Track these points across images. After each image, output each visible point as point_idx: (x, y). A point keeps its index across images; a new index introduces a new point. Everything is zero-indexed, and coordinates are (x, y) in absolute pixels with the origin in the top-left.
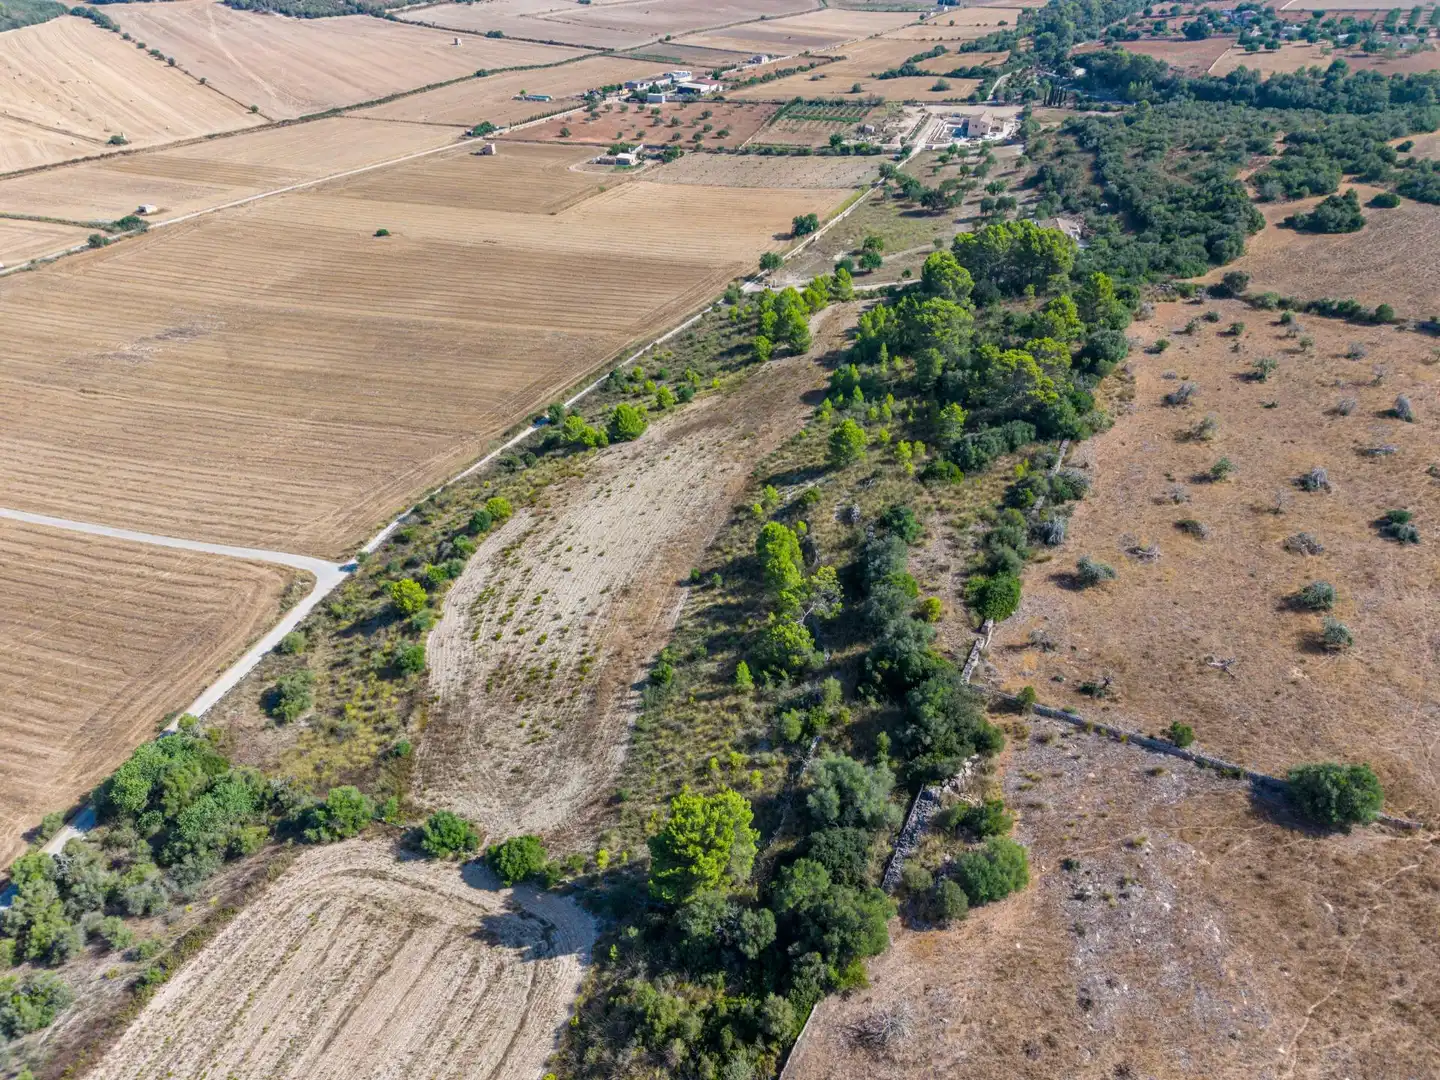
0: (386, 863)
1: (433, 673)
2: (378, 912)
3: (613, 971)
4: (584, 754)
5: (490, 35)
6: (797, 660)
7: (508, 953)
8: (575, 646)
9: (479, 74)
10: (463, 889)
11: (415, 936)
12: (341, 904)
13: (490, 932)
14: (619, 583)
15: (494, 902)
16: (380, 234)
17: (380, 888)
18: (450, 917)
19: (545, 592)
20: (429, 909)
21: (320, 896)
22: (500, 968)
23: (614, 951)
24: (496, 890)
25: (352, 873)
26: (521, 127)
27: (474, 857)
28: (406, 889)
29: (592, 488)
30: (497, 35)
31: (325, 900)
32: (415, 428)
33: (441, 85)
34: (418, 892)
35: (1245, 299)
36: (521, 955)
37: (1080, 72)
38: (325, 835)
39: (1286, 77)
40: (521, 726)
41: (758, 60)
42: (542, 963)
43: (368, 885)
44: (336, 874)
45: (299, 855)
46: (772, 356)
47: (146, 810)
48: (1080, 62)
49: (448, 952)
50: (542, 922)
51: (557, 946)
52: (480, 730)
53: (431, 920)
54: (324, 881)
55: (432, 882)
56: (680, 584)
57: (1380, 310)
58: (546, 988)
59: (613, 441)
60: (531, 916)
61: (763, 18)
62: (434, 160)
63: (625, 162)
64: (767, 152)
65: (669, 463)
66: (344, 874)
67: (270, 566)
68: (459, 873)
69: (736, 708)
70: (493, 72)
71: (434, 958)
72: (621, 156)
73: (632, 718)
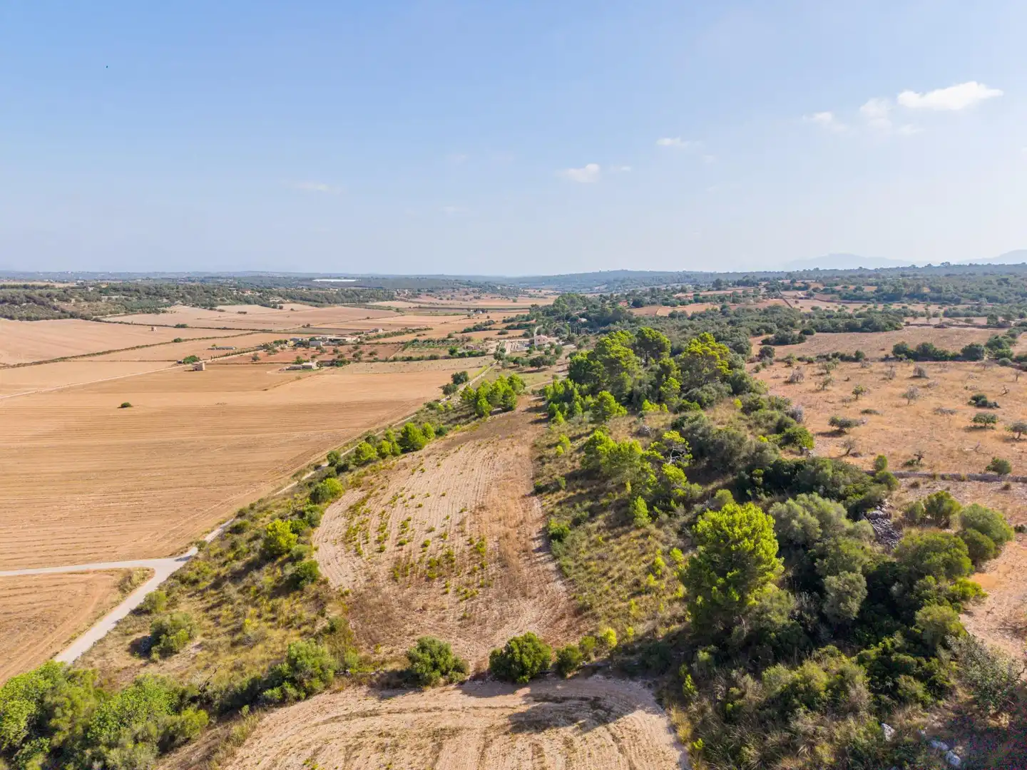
0: (371, 703)
1: (331, 580)
2: (388, 740)
3: (699, 700)
4: (524, 595)
5: (178, 326)
6: (681, 492)
7: (567, 731)
8: (460, 542)
9: (175, 341)
10: (473, 701)
11: (446, 747)
12: (337, 745)
14: (472, 505)
15: (517, 701)
16: (124, 406)
17: (378, 723)
18: (480, 724)
19: (409, 520)
20: (448, 722)
21: (309, 745)
22: (568, 743)
23: (689, 683)
24: (513, 693)
25: (335, 719)
26: (221, 358)
27: (468, 678)
28: (409, 716)
29: (405, 471)
30: (183, 326)
31: (314, 747)
32: (205, 486)
33: (147, 346)
34: (425, 715)
35: (777, 360)
36: (583, 726)
37: (584, 320)
38: (291, 691)
40: (446, 593)
42: (612, 725)
43: (359, 725)
44: (316, 725)
45: (260, 719)
46: (491, 414)
47: (25, 740)
48: (583, 316)
49: (495, 747)
50: (582, 699)
51: (615, 709)
52: (406, 604)
53: (455, 732)
54: (304, 733)
55: (432, 704)
56: (525, 496)
57: (858, 354)
58: (635, 739)
59: (404, 451)
60: (564, 699)
61: (367, 318)
62: (156, 375)
63: (310, 368)
64: (409, 360)
65: (460, 453)
66: (325, 722)
67: (95, 572)
68: (460, 691)
69: (646, 535)
70: (186, 340)
71: (483, 755)
72: (305, 364)
73: (551, 566)
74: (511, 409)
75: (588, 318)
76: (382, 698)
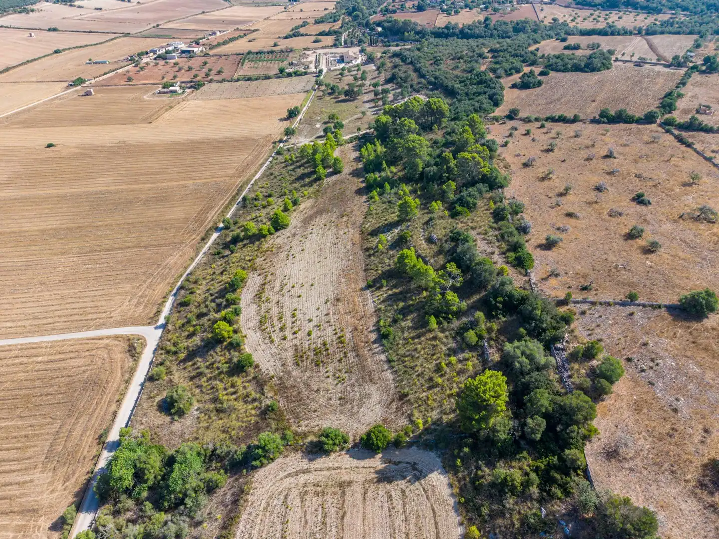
0: (305, 464)
1: (261, 365)
2: (319, 489)
3: (463, 471)
4: (371, 381)
5: (50, 30)
7: (402, 484)
8: (329, 331)
9: (56, 52)
10: (355, 462)
11: (347, 493)
12: (294, 493)
13: (384, 477)
14: (331, 297)
15: (377, 462)
16: (50, 146)
17: (311, 477)
18: (360, 478)
19: (295, 310)
20: (345, 478)
21: (281, 492)
22: (403, 492)
23: (459, 462)
24: (374, 457)
25: (289, 475)
26: (101, 78)
27: (350, 446)
28: (325, 473)
29: (282, 255)
30: (55, 30)
31: (284, 493)
32: (145, 247)
33: (35, 60)
34: (333, 472)
35: (521, 119)
36: (409, 481)
37: (380, 29)
38: (265, 461)
39: (469, 26)
40: (328, 377)
41: (214, 34)
42: (423, 481)
43: (302, 478)
44: (281, 479)
45: (253, 476)
46: (327, 176)
48: (379, 25)
49: (369, 494)
50: (408, 463)
51: (424, 471)
52: (307, 385)
53: (350, 483)
54: (277, 484)
55: (336, 465)
56: (362, 290)
57: (575, 116)
58: (433, 491)
59: (276, 230)
60: (400, 462)
61: (203, 13)
62: (56, 102)
63: (175, 91)
64: (249, 79)
65: (314, 235)
66: (286, 477)
67: (108, 338)
68: (348, 456)
69: (435, 338)
70: (64, 50)
71: (365, 499)
72: (171, 88)
73: (383, 357)
74: (339, 172)
75: (384, 28)
76: (310, 460)
